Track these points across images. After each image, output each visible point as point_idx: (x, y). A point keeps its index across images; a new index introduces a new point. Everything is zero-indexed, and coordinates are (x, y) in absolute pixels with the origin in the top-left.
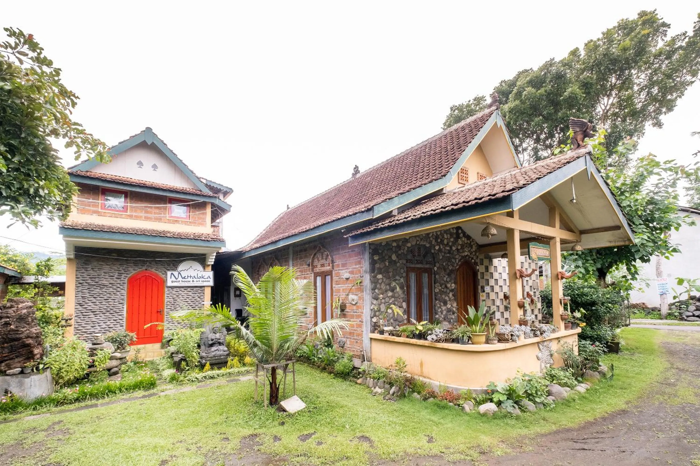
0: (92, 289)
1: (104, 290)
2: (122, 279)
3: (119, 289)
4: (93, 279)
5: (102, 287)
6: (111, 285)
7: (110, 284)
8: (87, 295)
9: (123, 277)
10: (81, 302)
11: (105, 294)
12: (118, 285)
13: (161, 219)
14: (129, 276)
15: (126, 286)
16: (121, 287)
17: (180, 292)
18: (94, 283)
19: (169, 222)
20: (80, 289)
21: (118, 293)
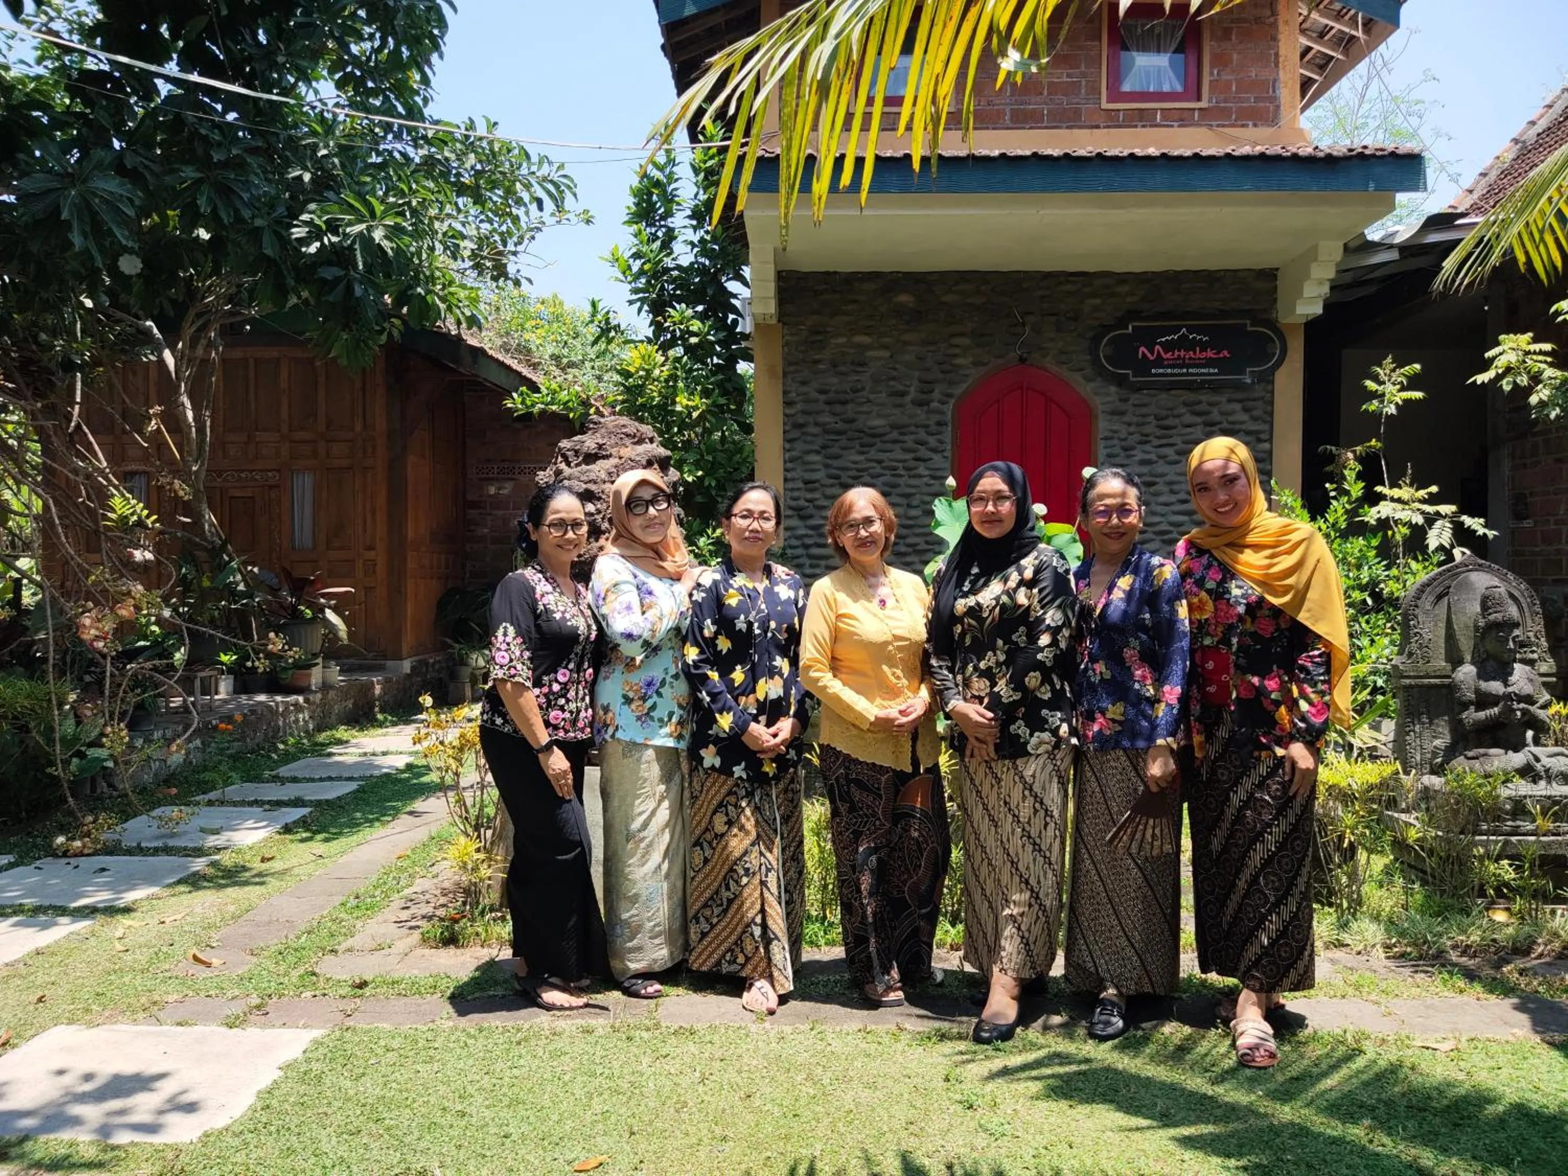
0: (835, 450)
1: (873, 454)
2: (935, 405)
3: (923, 452)
4: (838, 408)
5: (867, 440)
6: (895, 435)
7: (894, 427)
8: (820, 475)
9: (936, 395)
10: (802, 503)
11: (878, 470)
12: (922, 435)
13: (1077, 113)
14: (959, 390)
15: (948, 435)
16: (932, 441)
17: (1161, 468)
18: (840, 426)
19: (1113, 121)
20: (800, 446)
21: (922, 470)
